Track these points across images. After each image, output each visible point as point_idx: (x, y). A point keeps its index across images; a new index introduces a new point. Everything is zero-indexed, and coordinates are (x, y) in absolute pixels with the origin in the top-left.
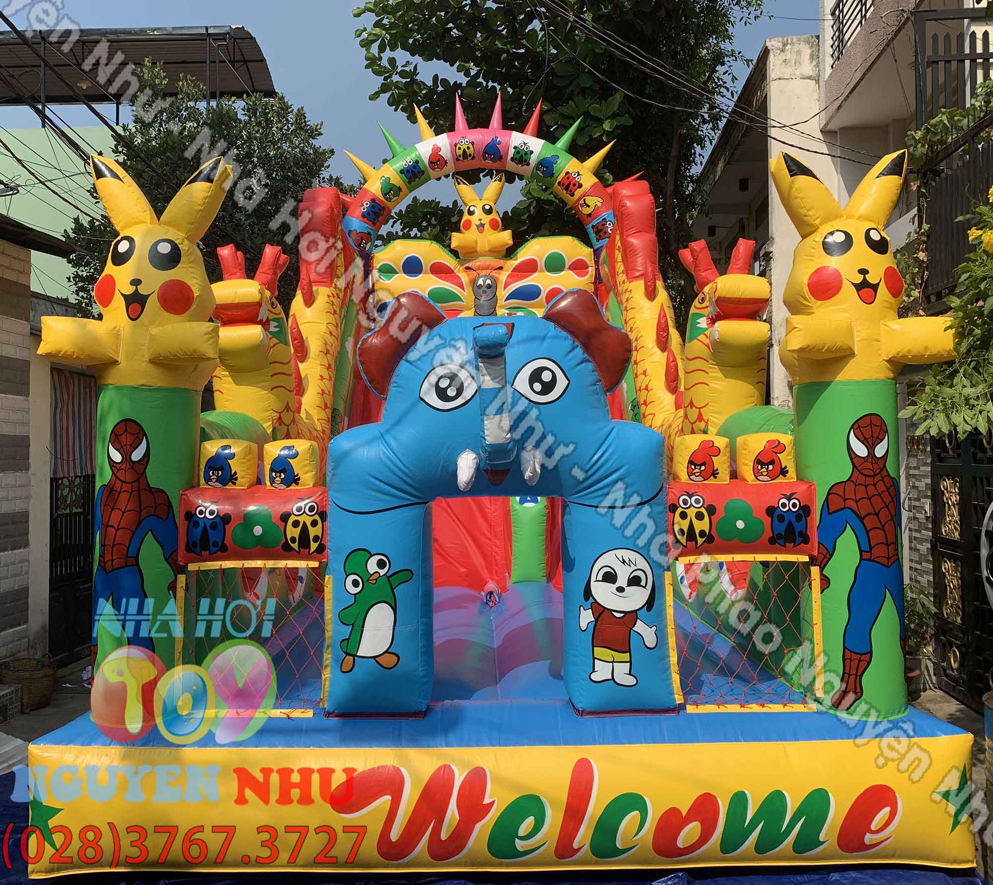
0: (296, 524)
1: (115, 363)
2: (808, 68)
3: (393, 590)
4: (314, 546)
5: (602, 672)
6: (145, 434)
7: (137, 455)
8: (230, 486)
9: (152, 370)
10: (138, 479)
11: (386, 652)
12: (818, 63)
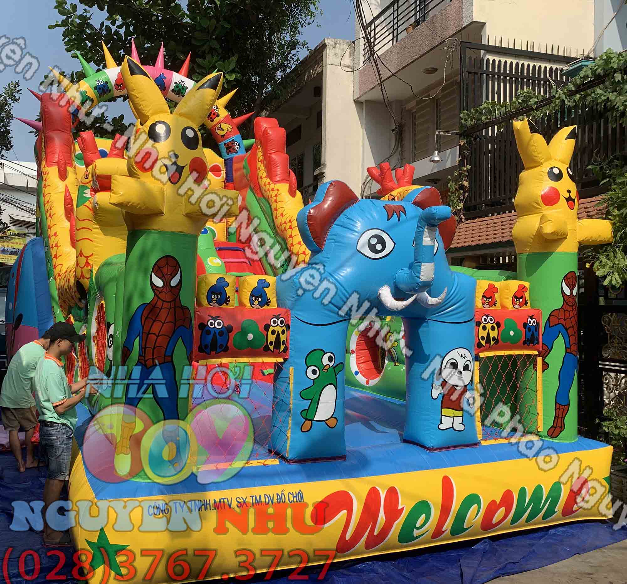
0: (273, 332)
1: (161, 213)
3: (336, 376)
4: (282, 347)
5: (446, 423)
6: (180, 267)
7: (174, 282)
8: (224, 306)
9: (185, 220)
10: (175, 300)
11: (331, 417)
12: (354, 58)
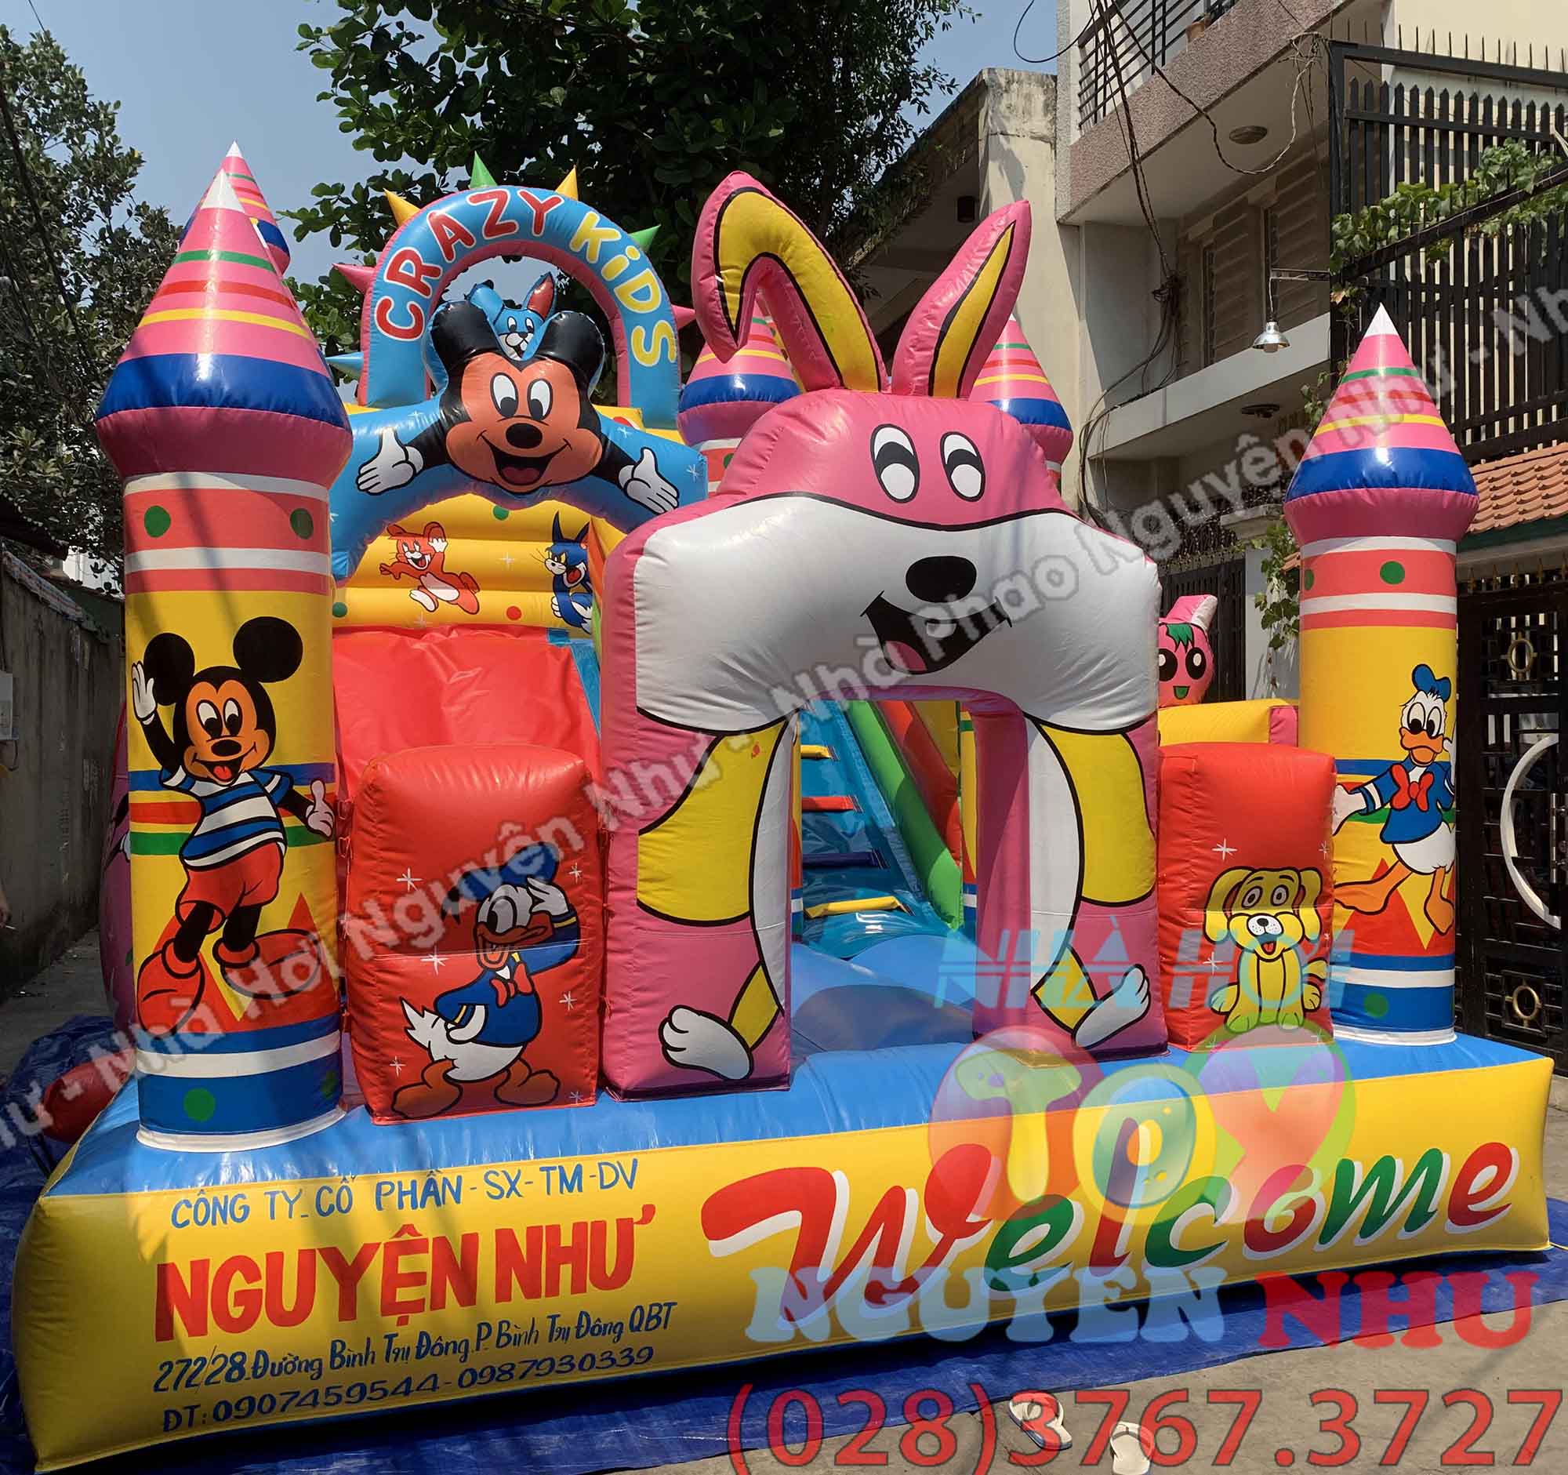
2: (1040, 123)
12: (1055, 118)
